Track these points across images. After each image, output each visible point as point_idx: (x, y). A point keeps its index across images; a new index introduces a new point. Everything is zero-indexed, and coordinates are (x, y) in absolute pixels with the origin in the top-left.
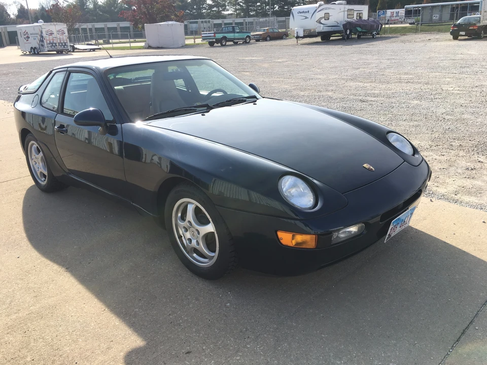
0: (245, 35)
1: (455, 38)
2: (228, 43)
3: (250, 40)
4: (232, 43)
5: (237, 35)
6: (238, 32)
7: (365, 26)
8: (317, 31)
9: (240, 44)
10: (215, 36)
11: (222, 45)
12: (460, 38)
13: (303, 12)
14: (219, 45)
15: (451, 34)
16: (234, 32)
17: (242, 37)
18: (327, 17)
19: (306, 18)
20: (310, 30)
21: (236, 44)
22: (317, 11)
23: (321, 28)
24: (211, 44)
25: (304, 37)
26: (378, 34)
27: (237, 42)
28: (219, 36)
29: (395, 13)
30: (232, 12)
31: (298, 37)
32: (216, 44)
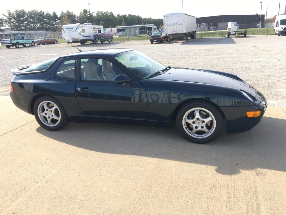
0: (31, 41)
1: (152, 43)
2: (20, 46)
3: (35, 44)
4: (22, 46)
5: (25, 42)
6: (26, 40)
7: (105, 36)
8: (79, 39)
9: (27, 47)
10: (11, 42)
11: (16, 48)
12: (154, 43)
13: (70, 28)
14: (14, 47)
15: (150, 41)
16: (23, 39)
17: (29, 43)
18: (84, 31)
19: (72, 32)
20: (75, 39)
21: (25, 46)
22: (78, 28)
23: (81, 38)
24: (8, 47)
25: (73, 42)
26: (112, 41)
27: (26, 45)
28: (15, 42)
29: (110, 30)
30: (8, 27)
31: (69, 43)
32: (11, 47)
